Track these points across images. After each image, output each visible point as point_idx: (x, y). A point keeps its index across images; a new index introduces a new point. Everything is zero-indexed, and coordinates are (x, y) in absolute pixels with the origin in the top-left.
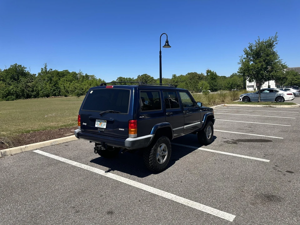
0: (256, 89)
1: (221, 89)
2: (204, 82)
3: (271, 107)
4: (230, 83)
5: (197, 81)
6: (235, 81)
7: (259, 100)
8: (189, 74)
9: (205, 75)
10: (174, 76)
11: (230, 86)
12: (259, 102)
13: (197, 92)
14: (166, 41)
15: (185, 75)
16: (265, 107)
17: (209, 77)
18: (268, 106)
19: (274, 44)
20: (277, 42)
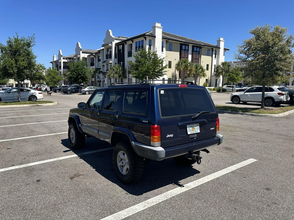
3: (38, 106)
7: (20, 100)
12: (19, 101)
16: (32, 106)
18: (35, 105)
19: (32, 44)
20: (34, 43)
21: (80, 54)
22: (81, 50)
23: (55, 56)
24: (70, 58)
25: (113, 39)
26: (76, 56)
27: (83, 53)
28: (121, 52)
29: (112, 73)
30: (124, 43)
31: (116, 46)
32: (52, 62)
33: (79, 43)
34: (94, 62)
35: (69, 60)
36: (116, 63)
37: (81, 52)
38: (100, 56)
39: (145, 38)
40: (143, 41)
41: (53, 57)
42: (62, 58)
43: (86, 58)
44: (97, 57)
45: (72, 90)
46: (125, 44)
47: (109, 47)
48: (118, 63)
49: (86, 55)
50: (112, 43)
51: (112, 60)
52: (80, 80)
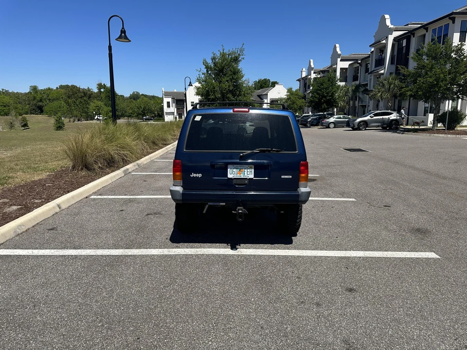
0: (178, 117)
1: (124, 116)
2: (99, 103)
4: (140, 107)
5: (85, 101)
6: (149, 105)
8: (61, 87)
9: (96, 92)
10: (34, 89)
11: (142, 111)
13: (88, 120)
14: (121, 31)
15: (55, 88)
17: (103, 96)
19: (240, 59)
20: (243, 56)
21: (337, 64)
22: (339, 56)
23: (304, 70)
24: (323, 72)
25: (391, 31)
26: (331, 66)
27: (341, 60)
28: (404, 52)
29: (379, 92)
30: (409, 34)
31: (394, 42)
32: (299, 80)
33: (337, 45)
34: (359, 75)
35: (322, 75)
36: (391, 74)
37: (339, 59)
38: (369, 63)
39: (453, 20)
40: (447, 26)
41: (302, 72)
42: (312, 72)
43: (346, 69)
44: (364, 65)
45: (313, 122)
46: (412, 36)
47: (382, 45)
48: (396, 73)
49: (346, 65)
50: (387, 38)
51: (385, 68)
52: (324, 106)
